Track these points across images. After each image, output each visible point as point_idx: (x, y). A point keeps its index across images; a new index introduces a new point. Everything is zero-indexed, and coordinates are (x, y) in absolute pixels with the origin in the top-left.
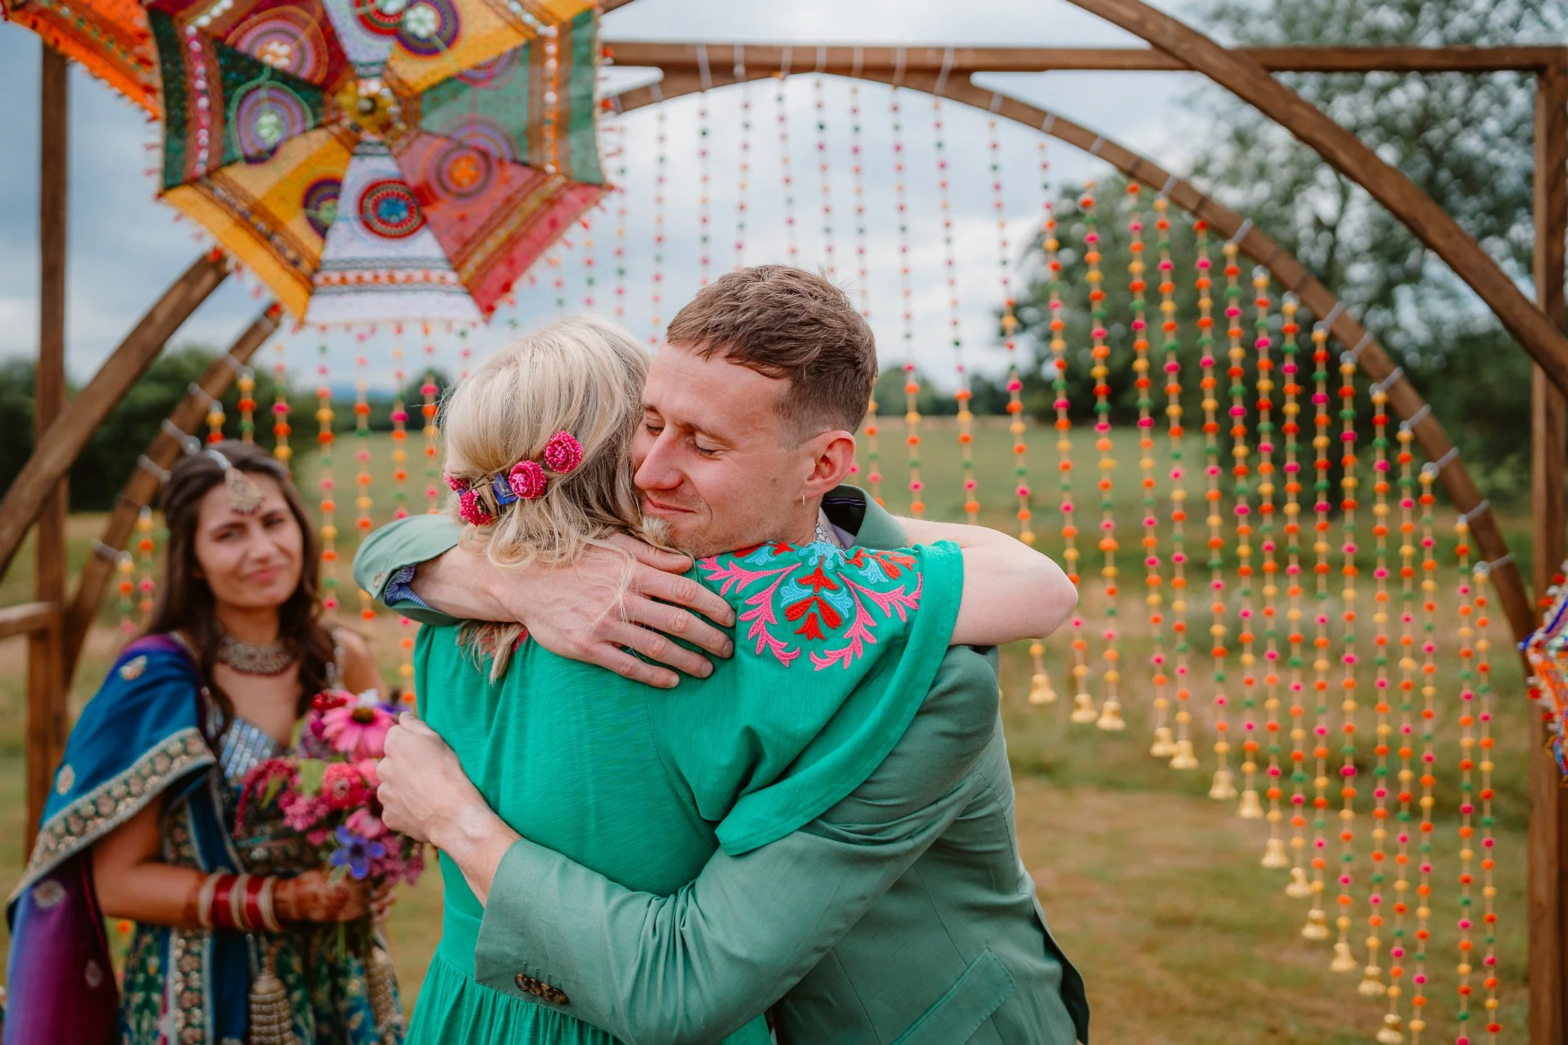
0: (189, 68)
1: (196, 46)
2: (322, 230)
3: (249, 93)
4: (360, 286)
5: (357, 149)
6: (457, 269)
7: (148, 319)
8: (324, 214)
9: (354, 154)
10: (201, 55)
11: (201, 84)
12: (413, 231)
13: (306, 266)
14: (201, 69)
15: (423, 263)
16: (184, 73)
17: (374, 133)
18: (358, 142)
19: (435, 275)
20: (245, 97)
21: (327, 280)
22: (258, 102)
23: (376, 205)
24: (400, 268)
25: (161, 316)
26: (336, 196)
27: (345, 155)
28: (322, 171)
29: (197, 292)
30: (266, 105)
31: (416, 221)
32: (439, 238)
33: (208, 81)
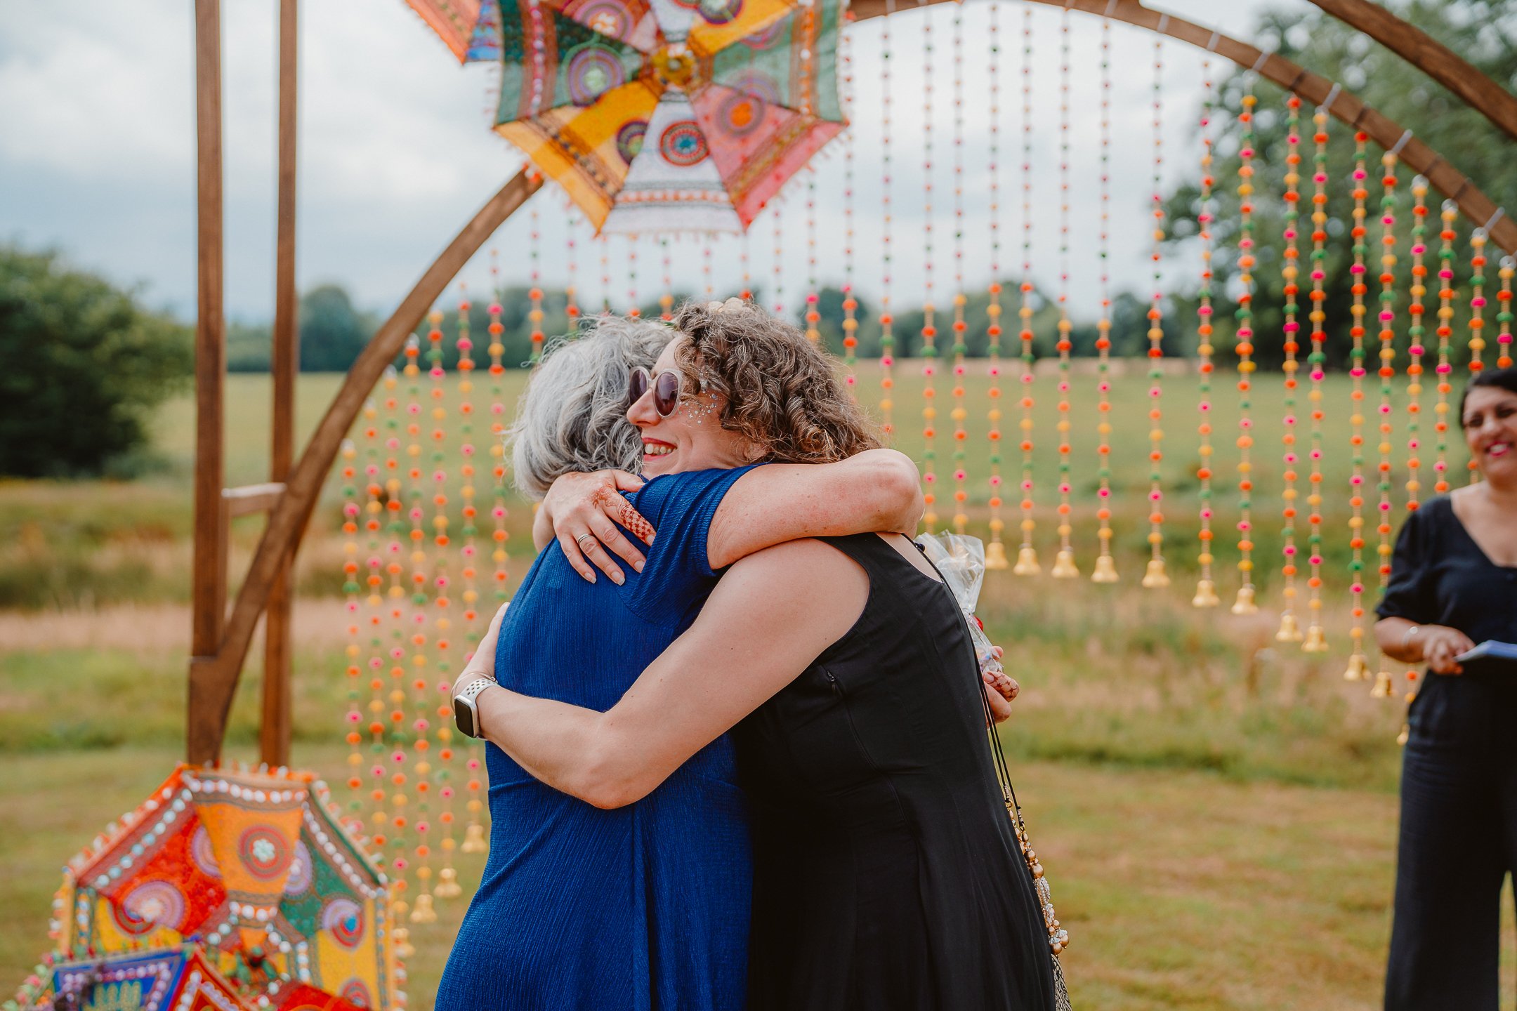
0: (528, 31)
1: (536, 15)
2: (628, 160)
3: (580, 52)
4: (651, 203)
5: (663, 97)
6: (727, 191)
7: (469, 228)
8: (633, 147)
9: (660, 101)
10: (542, 22)
11: (539, 44)
12: (698, 161)
13: (611, 188)
14: (539, 30)
15: (703, 186)
16: (523, 34)
17: (678, 85)
18: (664, 91)
19: (711, 194)
20: (576, 56)
21: (627, 200)
22: (587, 60)
23: (673, 139)
24: (684, 189)
25: (479, 225)
26: (643, 134)
27: (653, 101)
28: (631, 114)
29: (508, 206)
30: (594, 63)
31: (702, 152)
32: (718, 167)
33: (546, 41)
